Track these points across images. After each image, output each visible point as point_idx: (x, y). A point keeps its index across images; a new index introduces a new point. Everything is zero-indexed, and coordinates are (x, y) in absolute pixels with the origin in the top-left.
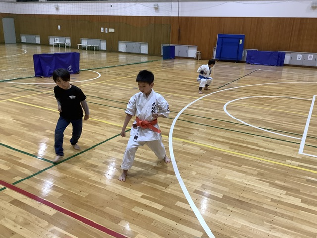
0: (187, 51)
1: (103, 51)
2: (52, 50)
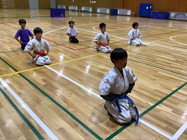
0: (127, 12)
1: (91, 12)
2: (70, 12)
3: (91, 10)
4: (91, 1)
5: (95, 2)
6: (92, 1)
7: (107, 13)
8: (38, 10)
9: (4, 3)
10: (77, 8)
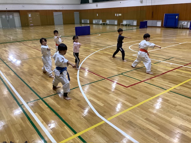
0: (156, 23)
1: (116, 25)
2: (94, 26)
3: (116, 23)
4: (116, 14)
5: (120, 15)
6: (118, 14)
7: (134, 25)
8: (63, 25)
9: (31, 21)
10: (101, 22)
